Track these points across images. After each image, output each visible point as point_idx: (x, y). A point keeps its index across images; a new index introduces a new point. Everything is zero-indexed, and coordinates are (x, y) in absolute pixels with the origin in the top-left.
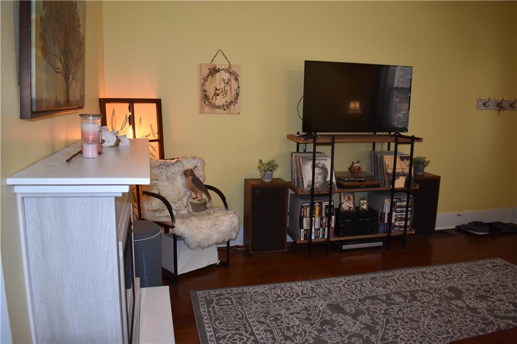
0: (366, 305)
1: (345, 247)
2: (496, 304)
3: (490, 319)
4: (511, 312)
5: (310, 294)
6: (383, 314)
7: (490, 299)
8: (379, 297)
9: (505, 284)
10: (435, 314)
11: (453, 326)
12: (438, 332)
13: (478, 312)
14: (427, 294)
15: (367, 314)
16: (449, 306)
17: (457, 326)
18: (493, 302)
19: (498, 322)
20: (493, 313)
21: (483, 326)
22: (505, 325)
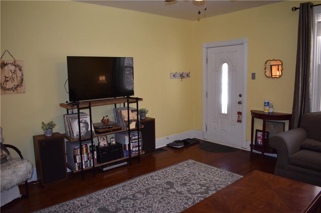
0: (121, 204)
1: (104, 169)
2: (191, 186)
3: (189, 196)
4: (199, 190)
5: (86, 205)
6: (132, 207)
7: (188, 184)
8: (128, 197)
9: (194, 174)
10: (161, 200)
11: (171, 205)
12: (163, 210)
13: (182, 193)
14: (155, 189)
15: (122, 209)
16: (167, 193)
17: (173, 204)
18: (190, 186)
19: (193, 197)
20: (190, 192)
21: (186, 201)
22: (197, 197)
